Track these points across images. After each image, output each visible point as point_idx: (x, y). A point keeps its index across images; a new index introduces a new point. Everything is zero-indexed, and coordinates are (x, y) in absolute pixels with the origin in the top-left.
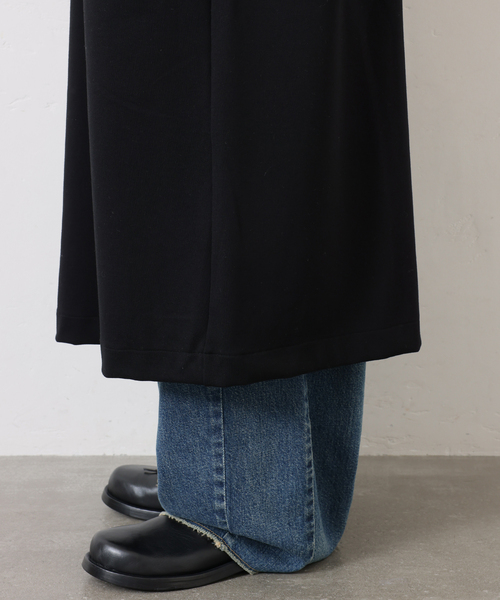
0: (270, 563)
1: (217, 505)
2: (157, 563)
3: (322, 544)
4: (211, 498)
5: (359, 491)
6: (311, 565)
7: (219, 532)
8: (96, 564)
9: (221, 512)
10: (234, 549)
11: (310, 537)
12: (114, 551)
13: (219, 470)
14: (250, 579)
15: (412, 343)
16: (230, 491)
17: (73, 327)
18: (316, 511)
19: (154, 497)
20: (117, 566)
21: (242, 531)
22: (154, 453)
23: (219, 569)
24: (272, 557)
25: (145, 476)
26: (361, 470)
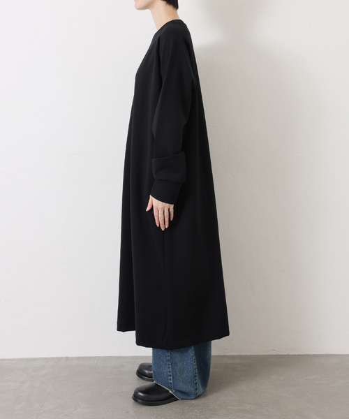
0: (186, 397)
1: (169, 381)
2: (154, 397)
3: (201, 390)
4: (168, 379)
5: (212, 370)
6: (197, 397)
7: (170, 388)
8: (136, 398)
9: (171, 383)
10: (175, 393)
11: (196, 389)
12: (141, 394)
13: (170, 372)
14: (180, 401)
15: (227, 333)
16: (173, 378)
17: (123, 325)
18: (198, 381)
19: (152, 374)
20: (142, 399)
21: (177, 388)
22: (151, 355)
23: (170, 399)
24: (186, 395)
25: (149, 367)
26: (213, 362)
